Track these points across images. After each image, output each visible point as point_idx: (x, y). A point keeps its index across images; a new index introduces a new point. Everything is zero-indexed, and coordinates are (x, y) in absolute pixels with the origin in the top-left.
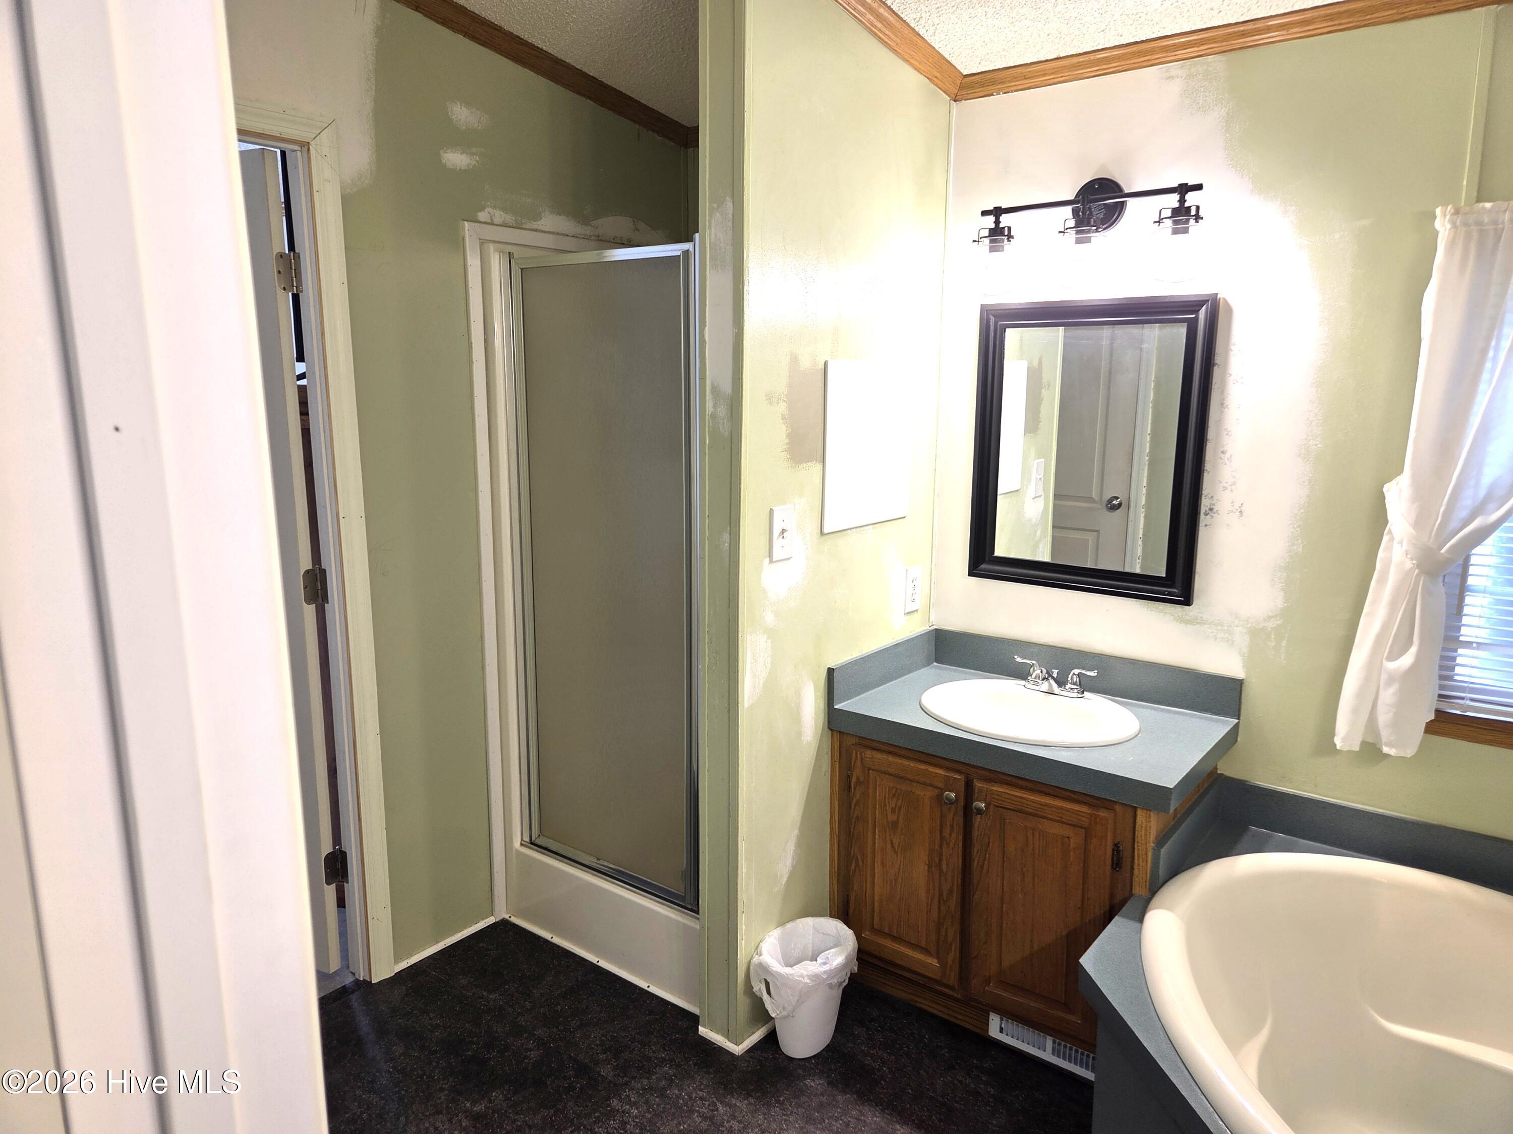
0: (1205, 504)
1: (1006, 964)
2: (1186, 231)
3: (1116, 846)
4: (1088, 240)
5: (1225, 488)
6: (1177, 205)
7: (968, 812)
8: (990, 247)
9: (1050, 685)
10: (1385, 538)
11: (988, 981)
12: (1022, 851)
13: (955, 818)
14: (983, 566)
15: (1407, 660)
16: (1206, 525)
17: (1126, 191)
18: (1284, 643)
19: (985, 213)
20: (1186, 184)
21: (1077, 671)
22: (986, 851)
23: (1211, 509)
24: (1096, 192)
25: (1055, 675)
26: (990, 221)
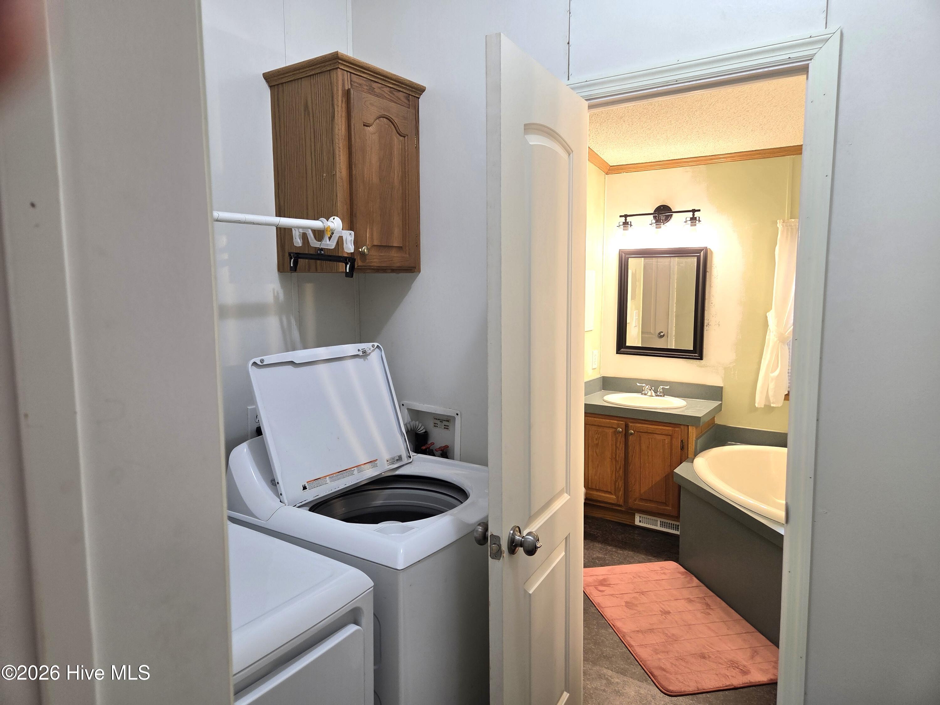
0: (706, 322)
1: (642, 491)
2: (695, 225)
3: (682, 441)
4: (660, 227)
5: (713, 316)
6: (692, 216)
7: (626, 435)
8: (623, 229)
9: (652, 393)
10: (768, 331)
11: (635, 500)
12: (648, 447)
13: (621, 439)
14: (622, 350)
15: (777, 373)
16: (707, 330)
17: (673, 211)
18: (736, 372)
19: (621, 216)
20: (695, 209)
21: (661, 387)
22: (634, 449)
23: (708, 324)
24: (662, 210)
25: (653, 389)
26: (623, 219)
